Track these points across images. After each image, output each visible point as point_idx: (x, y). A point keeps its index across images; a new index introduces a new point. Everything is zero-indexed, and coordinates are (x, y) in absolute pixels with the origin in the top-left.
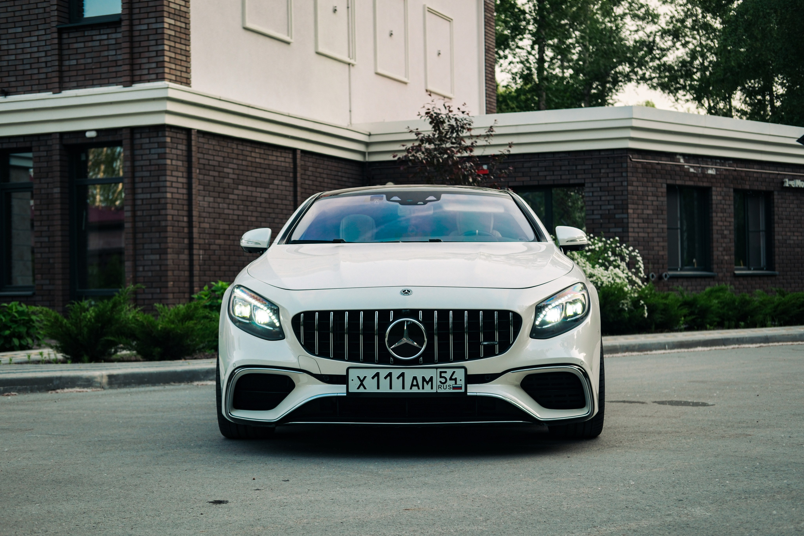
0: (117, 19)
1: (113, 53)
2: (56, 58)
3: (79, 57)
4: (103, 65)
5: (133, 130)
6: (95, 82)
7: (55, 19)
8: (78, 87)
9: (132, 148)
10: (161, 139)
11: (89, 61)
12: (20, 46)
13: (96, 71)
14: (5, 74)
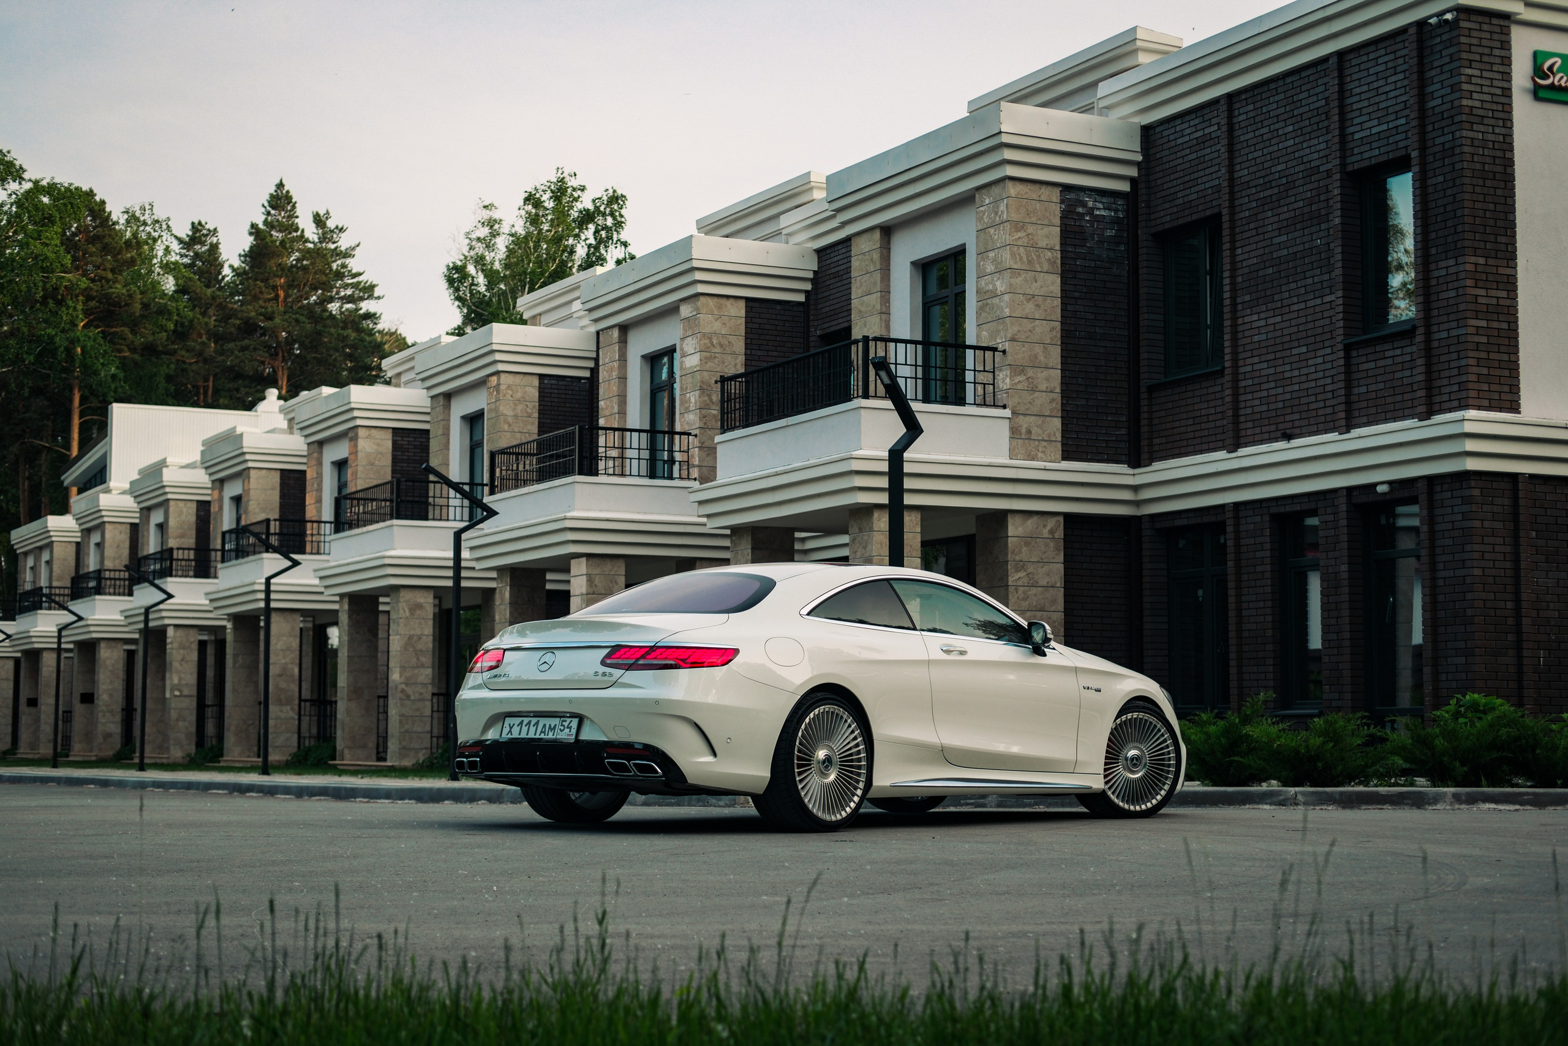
0: (1408, 327)
1: (1408, 373)
2: (1342, 385)
3: (1370, 381)
4: (1397, 391)
5: (1431, 480)
6: (1389, 415)
7: (1341, 331)
8: (1369, 424)
9: (1431, 506)
10: (1467, 492)
11: (1381, 386)
12: (1304, 371)
13: (1389, 400)
14: (1289, 410)
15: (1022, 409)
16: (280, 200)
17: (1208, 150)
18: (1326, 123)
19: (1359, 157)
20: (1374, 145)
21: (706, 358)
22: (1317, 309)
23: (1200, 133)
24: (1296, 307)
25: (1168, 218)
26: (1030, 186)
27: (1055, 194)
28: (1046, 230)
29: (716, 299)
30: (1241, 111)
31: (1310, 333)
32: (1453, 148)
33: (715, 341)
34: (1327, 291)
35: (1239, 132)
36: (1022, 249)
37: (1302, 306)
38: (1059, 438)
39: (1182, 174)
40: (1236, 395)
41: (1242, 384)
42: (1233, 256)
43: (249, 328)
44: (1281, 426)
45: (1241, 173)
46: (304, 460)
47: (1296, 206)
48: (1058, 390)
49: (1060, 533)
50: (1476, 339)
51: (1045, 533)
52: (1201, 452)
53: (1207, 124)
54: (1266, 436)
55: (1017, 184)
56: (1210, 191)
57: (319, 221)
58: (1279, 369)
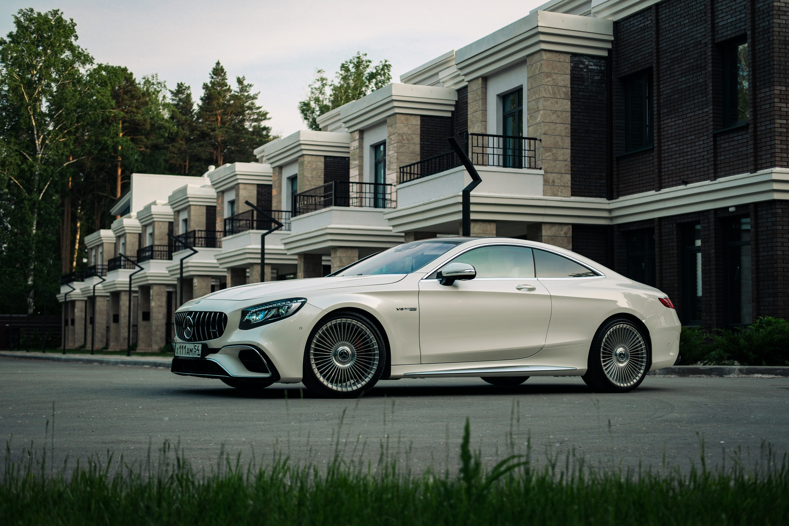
0: (745, 124)
1: (745, 148)
2: (712, 155)
3: (726, 153)
4: (740, 158)
5: (756, 205)
6: (736, 171)
7: (712, 127)
8: (726, 175)
9: (756, 218)
10: (774, 211)
11: (732, 155)
12: (694, 148)
13: (736, 163)
14: (686, 169)
15: (549, 170)
16: (218, 71)
17: (647, 34)
18: (705, 18)
19: (721, 35)
20: (729, 29)
21: (400, 146)
22: (700, 116)
23: (642, 25)
24: (690, 115)
25: (627, 70)
26: (554, 54)
27: (568, 58)
28: (563, 77)
29: (405, 116)
30: (663, 12)
31: (696, 128)
32: (768, 29)
33: (404, 137)
34: (705, 106)
35: (662, 24)
36: (550, 87)
37: (693, 114)
38: (570, 185)
39: (633, 46)
40: (660, 161)
41: (663, 155)
42: (659, 89)
43: (204, 135)
44: (682, 177)
45: (663, 45)
46: (215, 201)
47: (690, 62)
48: (569, 160)
49: (570, 234)
50: (780, 130)
51: (562, 233)
52: (643, 191)
53: (646, 19)
54: (675, 183)
55: (547, 53)
56: (647, 55)
57: (240, 81)
58: (682, 147)
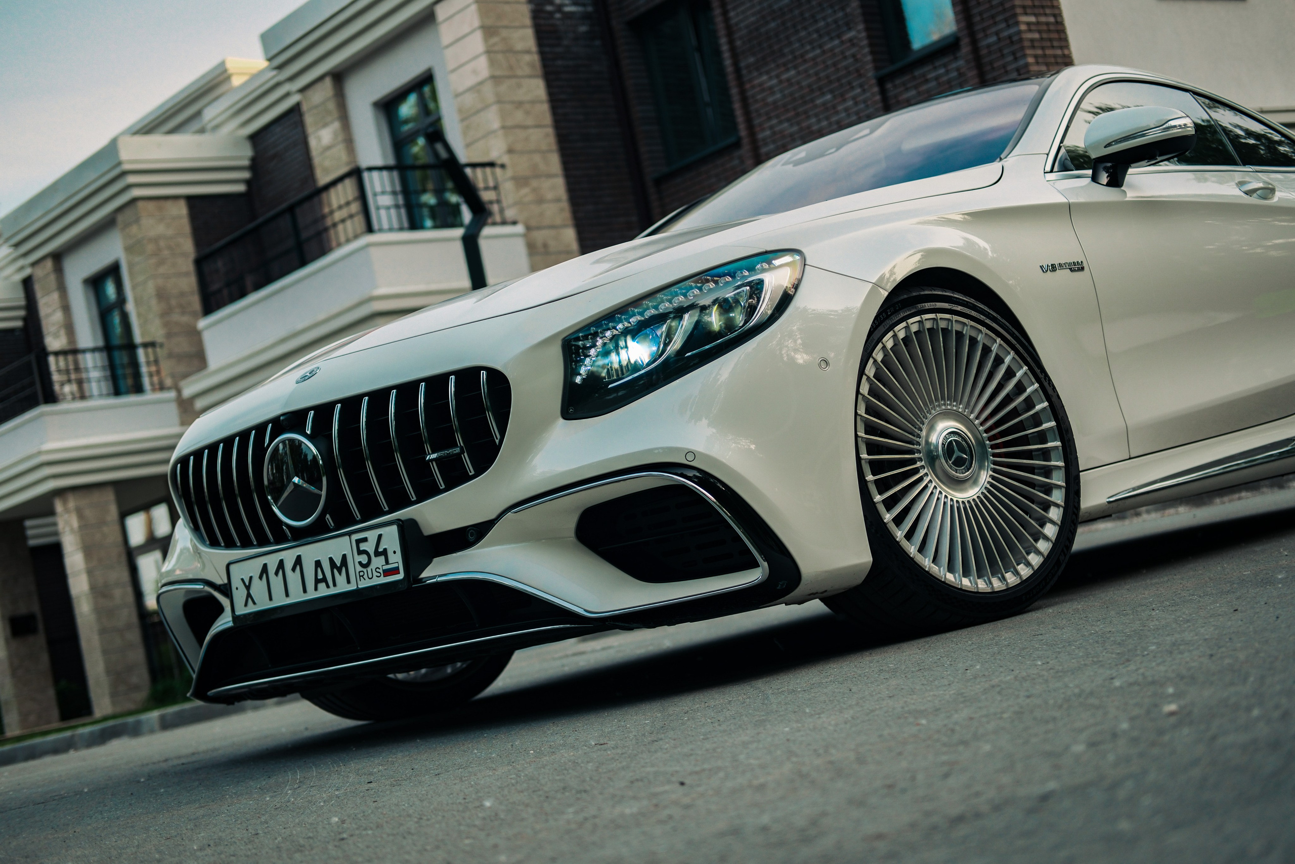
0: (952, 39)
7: (870, 66)
15: (533, 223)
22: (837, 51)
24: (811, 55)
28: (519, 33)
29: (156, 202)
31: (833, 78)
33: (162, 245)
34: (845, 28)
37: (818, 51)
42: (727, 20)
48: (565, 198)
50: (1029, 36)
